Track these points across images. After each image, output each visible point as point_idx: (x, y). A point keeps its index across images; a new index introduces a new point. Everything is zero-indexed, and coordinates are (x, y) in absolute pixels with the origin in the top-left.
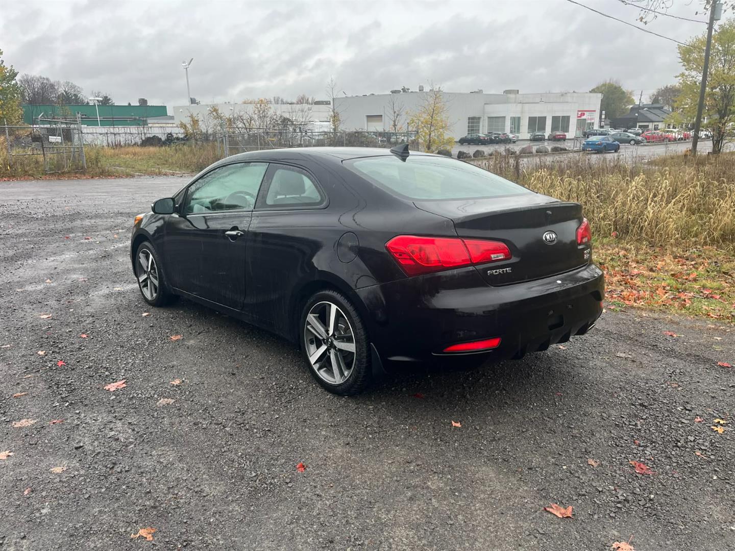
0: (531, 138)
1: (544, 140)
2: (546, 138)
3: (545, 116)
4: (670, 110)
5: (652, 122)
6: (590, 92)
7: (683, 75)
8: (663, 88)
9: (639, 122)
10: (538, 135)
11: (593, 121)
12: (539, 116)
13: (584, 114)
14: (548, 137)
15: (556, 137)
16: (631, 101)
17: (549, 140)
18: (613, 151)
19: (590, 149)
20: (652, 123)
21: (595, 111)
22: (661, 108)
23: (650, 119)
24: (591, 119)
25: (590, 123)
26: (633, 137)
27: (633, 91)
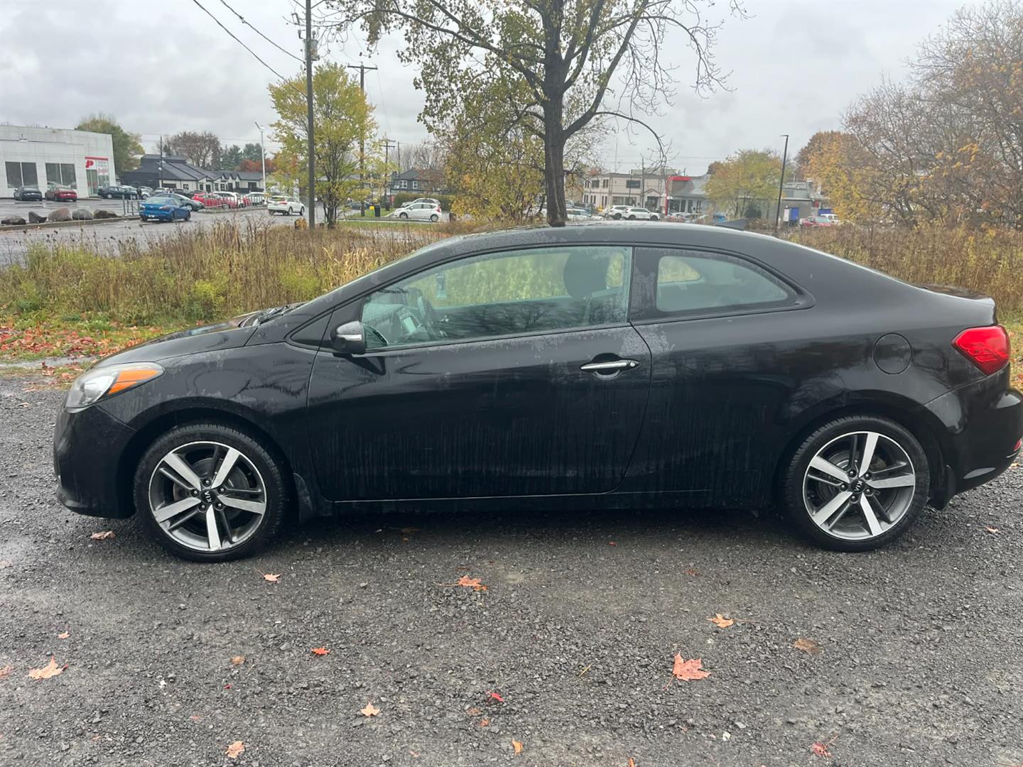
0: (18, 195)
1: (41, 199)
2: (44, 196)
3: (34, 162)
4: (195, 164)
5: (180, 180)
6: (76, 129)
7: (278, 125)
8: (180, 136)
9: (162, 179)
10: (30, 192)
11: (106, 174)
12: (23, 161)
13: (92, 163)
14: (46, 194)
15: (61, 195)
16: (139, 150)
17: (48, 199)
18: (182, 220)
19: (153, 216)
20: (179, 182)
21: (107, 159)
22: (184, 162)
23: (177, 177)
24: (104, 171)
25: (103, 177)
26: (187, 200)
27: (140, 136)
